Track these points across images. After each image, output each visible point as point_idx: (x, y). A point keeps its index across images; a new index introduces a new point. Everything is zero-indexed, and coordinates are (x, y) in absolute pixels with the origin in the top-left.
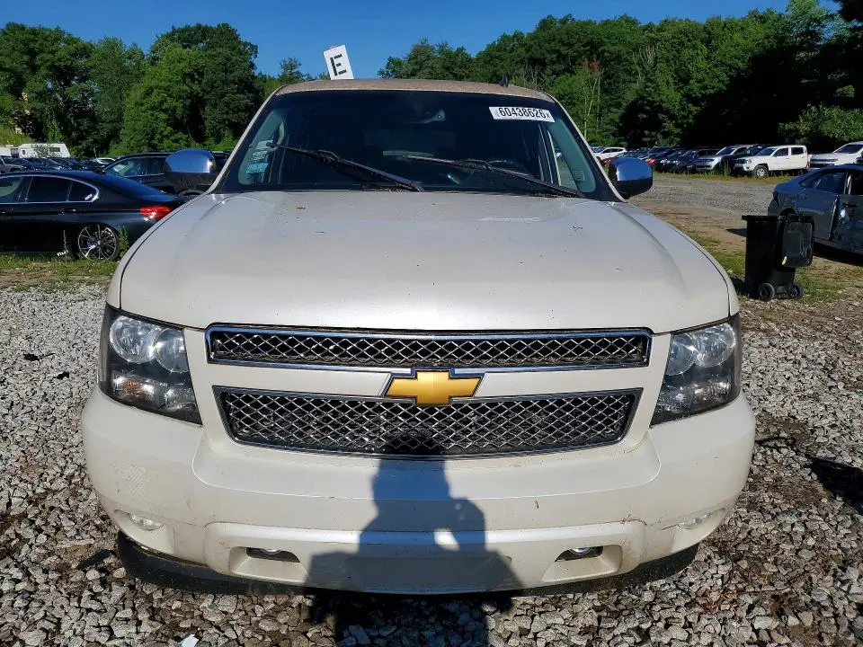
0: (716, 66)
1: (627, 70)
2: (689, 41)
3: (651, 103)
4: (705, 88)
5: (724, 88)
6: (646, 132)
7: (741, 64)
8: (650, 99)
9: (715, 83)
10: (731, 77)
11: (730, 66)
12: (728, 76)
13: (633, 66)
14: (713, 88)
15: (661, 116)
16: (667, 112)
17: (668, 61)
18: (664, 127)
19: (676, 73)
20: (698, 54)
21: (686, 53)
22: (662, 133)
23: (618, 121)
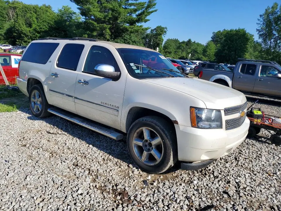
0: (43, 22)
1: (2, 16)
2: (29, 11)
3: (18, 30)
4: (41, 28)
5: (47, 29)
6: (17, 40)
7: (52, 23)
8: (17, 28)
9: (44, 27)
10: (49, 26)
11: (48, 22)
12: (48, 26)
13: (4, 15)
14: (44, 29)
15: (22, 35)
16: (24, 34)
17: (22, 16)
18: (24, 39)
19: (26, 21)
20: (33, 16)
21: (28, 15)
22: (23, 41)
23: (3, 35)
